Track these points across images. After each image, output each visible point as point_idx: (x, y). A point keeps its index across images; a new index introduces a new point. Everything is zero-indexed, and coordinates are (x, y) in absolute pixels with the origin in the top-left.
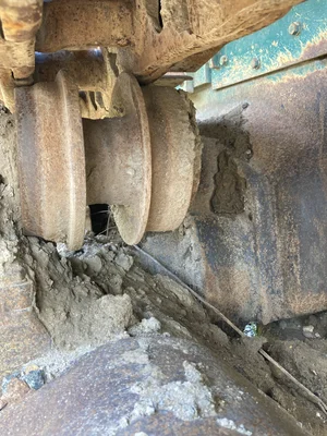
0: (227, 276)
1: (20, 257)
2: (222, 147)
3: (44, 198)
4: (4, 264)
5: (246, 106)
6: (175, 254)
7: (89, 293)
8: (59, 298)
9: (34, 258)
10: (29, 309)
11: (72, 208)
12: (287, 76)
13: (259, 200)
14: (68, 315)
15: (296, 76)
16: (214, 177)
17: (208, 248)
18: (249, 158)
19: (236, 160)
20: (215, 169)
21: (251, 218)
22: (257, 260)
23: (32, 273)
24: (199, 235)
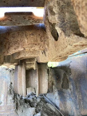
0: (65, 104)
1: (14, 99)
2: (64, 72)
3: (18, 87)
4: (10, 100)
5: (71, 62)
6: (53, 98)
7: (28, 107)
8: (21, 108)
9: (17, 99)
10: (15, 110)
11: (23, 89)
12: (78, 56)
13: (72, 85)
14: (22, 111)
15: (80, 56)
16: (63, 79)
17: (60, 97)
18: (70, 75)
19: (67, 75)
20: (63, 77)
21: (71, 89)
22: (72, 100)
23: (16, 102)
24: (58, 93)
